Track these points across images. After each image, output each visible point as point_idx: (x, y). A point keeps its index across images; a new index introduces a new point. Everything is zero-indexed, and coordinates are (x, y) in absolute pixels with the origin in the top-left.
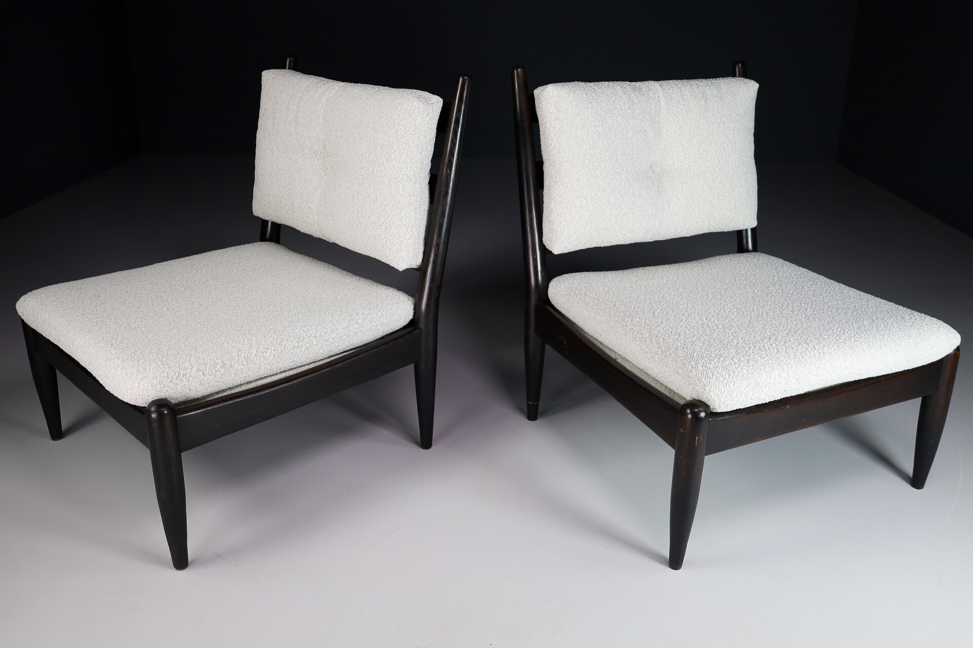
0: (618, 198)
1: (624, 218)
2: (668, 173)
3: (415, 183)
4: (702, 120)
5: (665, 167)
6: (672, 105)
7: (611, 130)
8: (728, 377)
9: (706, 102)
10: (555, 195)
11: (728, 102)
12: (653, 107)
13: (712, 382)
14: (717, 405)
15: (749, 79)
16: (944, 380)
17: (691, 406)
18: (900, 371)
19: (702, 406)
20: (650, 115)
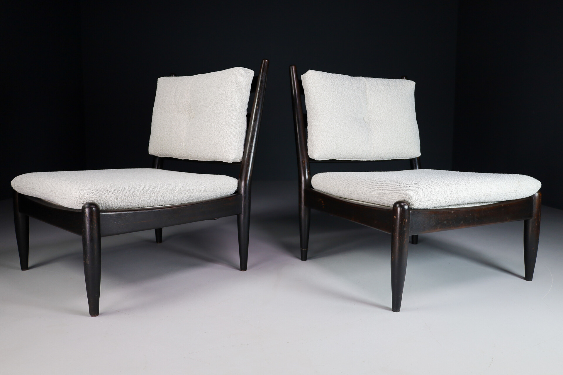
0: (347, 130)
1: (351, 141)
2: (372, 122)
3: (239, 113)
4: (388, 96)
5: (371, 119)
6: (372, 87)
7: (342, 94)
8: (418, 187)
9: (389, 87)
10: (314, 126)
11: (401, 89)
12: (362, 87)
13: (410, 189)
14: (414, 201)
15: (410, 80)
16: (535, 210)
17: (399, 203)
18: (512, 199)
19: (405, 203)
20: (362, 91)
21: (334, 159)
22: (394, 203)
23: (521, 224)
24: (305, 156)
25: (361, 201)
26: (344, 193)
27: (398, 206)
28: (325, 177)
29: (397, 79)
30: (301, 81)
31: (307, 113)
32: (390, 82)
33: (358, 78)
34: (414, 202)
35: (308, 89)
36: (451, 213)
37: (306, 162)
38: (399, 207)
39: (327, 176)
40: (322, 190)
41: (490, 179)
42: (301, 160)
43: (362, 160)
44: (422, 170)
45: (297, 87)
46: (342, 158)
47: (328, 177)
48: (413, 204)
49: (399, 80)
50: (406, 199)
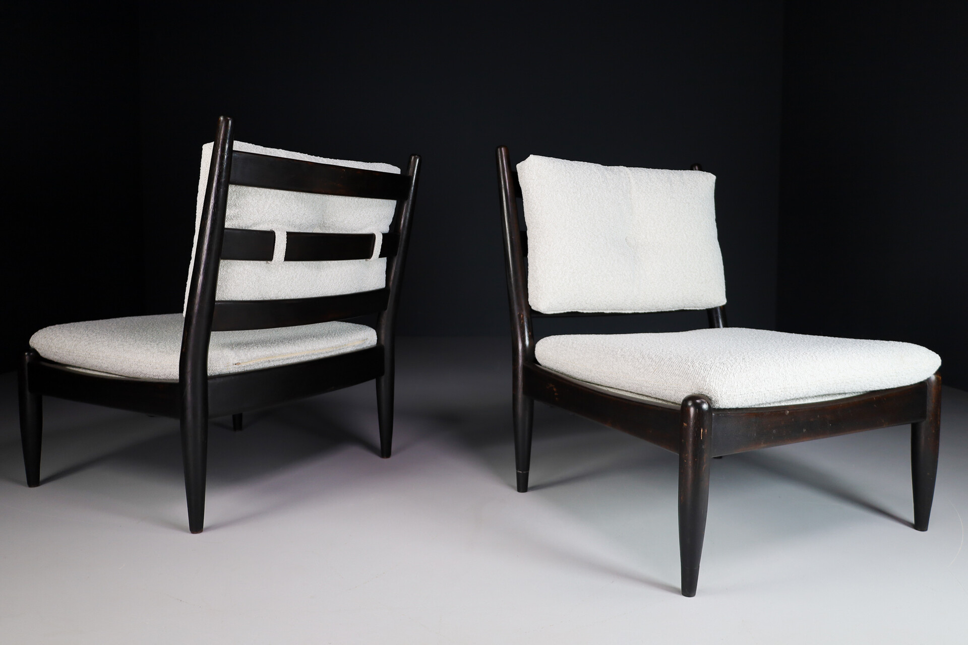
0: (598, 260)
1: (605, 279)
2: (642, 246)
4: (669, 199)
5: (639, 241)
6: (642, 185)
7: (589, 197)
8: (726, 369)
9: (671, 185)
10: (539, 253)
11: (690, 187)
12: (624, 185)
13: (711, 374)
14: (719, 396)
15: (707, 172)
16: (930, 406)
17: (693, 398)
18: (890, 387)
19: (703, 399)
20: (623, 191)
21: (575, 311)
22: (683, 398)
23: (906, 430)
24: (524, 307)
25: (623, 390)
26: (593, 375)
27: (690, 404)
28: (559, 345)
29: (684, 170)
30: (516, 173)
31: (527, 229)
32: (671, 175)
33: (616, 168)
34: (719, 398)
35: (529, 189)
36: (784, 414)
37: (525, 317)
38: (692, 405)
39: (563, 343)
40: (555, 368)
41: (853, 353)
42: (517, 313)
43: (623, 312)
44: (730, 329)
45: (509, 185)
46: (589, 310)
47: (564, 345)
48: (716, 401)
49: (687, 171)
50: (705, 392)
